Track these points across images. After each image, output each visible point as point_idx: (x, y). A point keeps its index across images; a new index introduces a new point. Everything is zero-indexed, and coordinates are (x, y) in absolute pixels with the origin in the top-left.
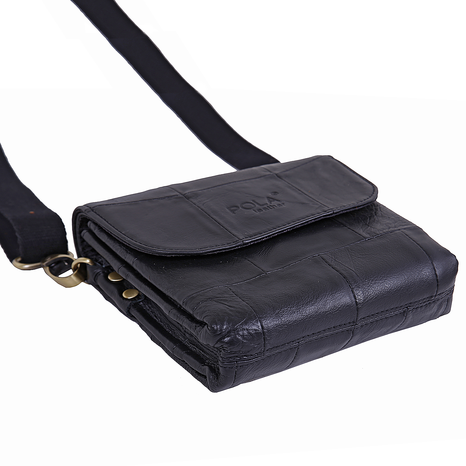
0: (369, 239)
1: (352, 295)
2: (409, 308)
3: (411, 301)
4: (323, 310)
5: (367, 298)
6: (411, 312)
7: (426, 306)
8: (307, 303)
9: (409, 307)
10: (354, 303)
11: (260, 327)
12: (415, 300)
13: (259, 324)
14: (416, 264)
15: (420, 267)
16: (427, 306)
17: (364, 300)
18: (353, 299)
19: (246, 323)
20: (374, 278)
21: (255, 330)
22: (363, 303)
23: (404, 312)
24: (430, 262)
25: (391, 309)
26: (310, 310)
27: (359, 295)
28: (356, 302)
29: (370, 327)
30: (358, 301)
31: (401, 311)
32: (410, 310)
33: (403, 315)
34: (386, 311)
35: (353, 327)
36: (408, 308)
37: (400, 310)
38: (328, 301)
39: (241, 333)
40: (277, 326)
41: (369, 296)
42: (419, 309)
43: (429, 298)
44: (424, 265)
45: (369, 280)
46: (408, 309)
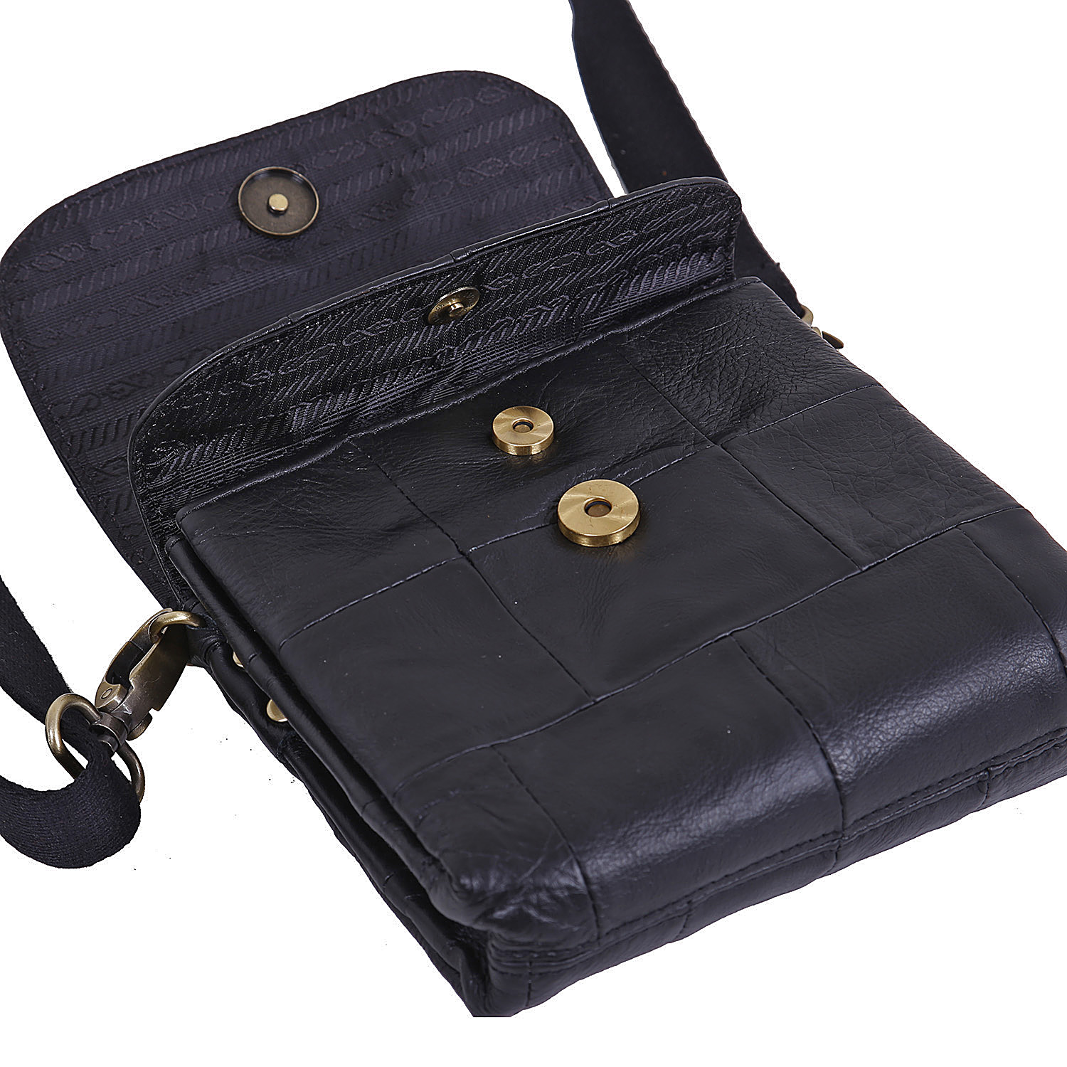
0: (870, 568)
1: (822, 763)
2: (995, 771)
3: (996, 753)
4: (745, 815)
5: (866, 765)
6: (1000, 778)
7: (1045, 755)
8: (700, 800)
9: (993, 766)
10: (831, 784)
11: (581, 880)
12: (1005, 750)
13: (578, 871)
14: (1004, 648)
15: (1017, 654)
16: (1048, 755)
17: (858, 774)
18: (827, 773)
19: (543, 871)
20: (884, 706)
21: (568, 888)
22: (854, 781)
23: (979, 781)
24: (1045, 636)
25: (939, 782)
26: (710, 819)
27: (843, 760)
28: (836, 781)
29: (885, 835)
30: (840, 777)
31: (971, 781)
32: (996, 774)
33: (979, 789)
34: (926, 789)
35: (835, 842)
36: (990, 772)
37: (967, 778)
38: (757, 789)
39: (533, 898)
40: (625, 870)
41: (871, 759)
42: (1025, 767)
43: (1051, 735)
44: (1027, 646)
45: (870, 713)
46: (989, 774)
